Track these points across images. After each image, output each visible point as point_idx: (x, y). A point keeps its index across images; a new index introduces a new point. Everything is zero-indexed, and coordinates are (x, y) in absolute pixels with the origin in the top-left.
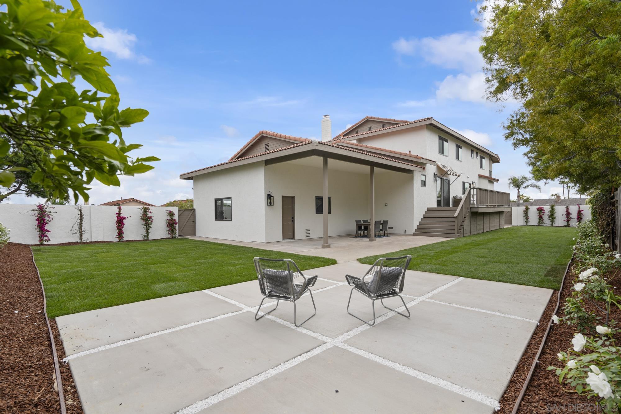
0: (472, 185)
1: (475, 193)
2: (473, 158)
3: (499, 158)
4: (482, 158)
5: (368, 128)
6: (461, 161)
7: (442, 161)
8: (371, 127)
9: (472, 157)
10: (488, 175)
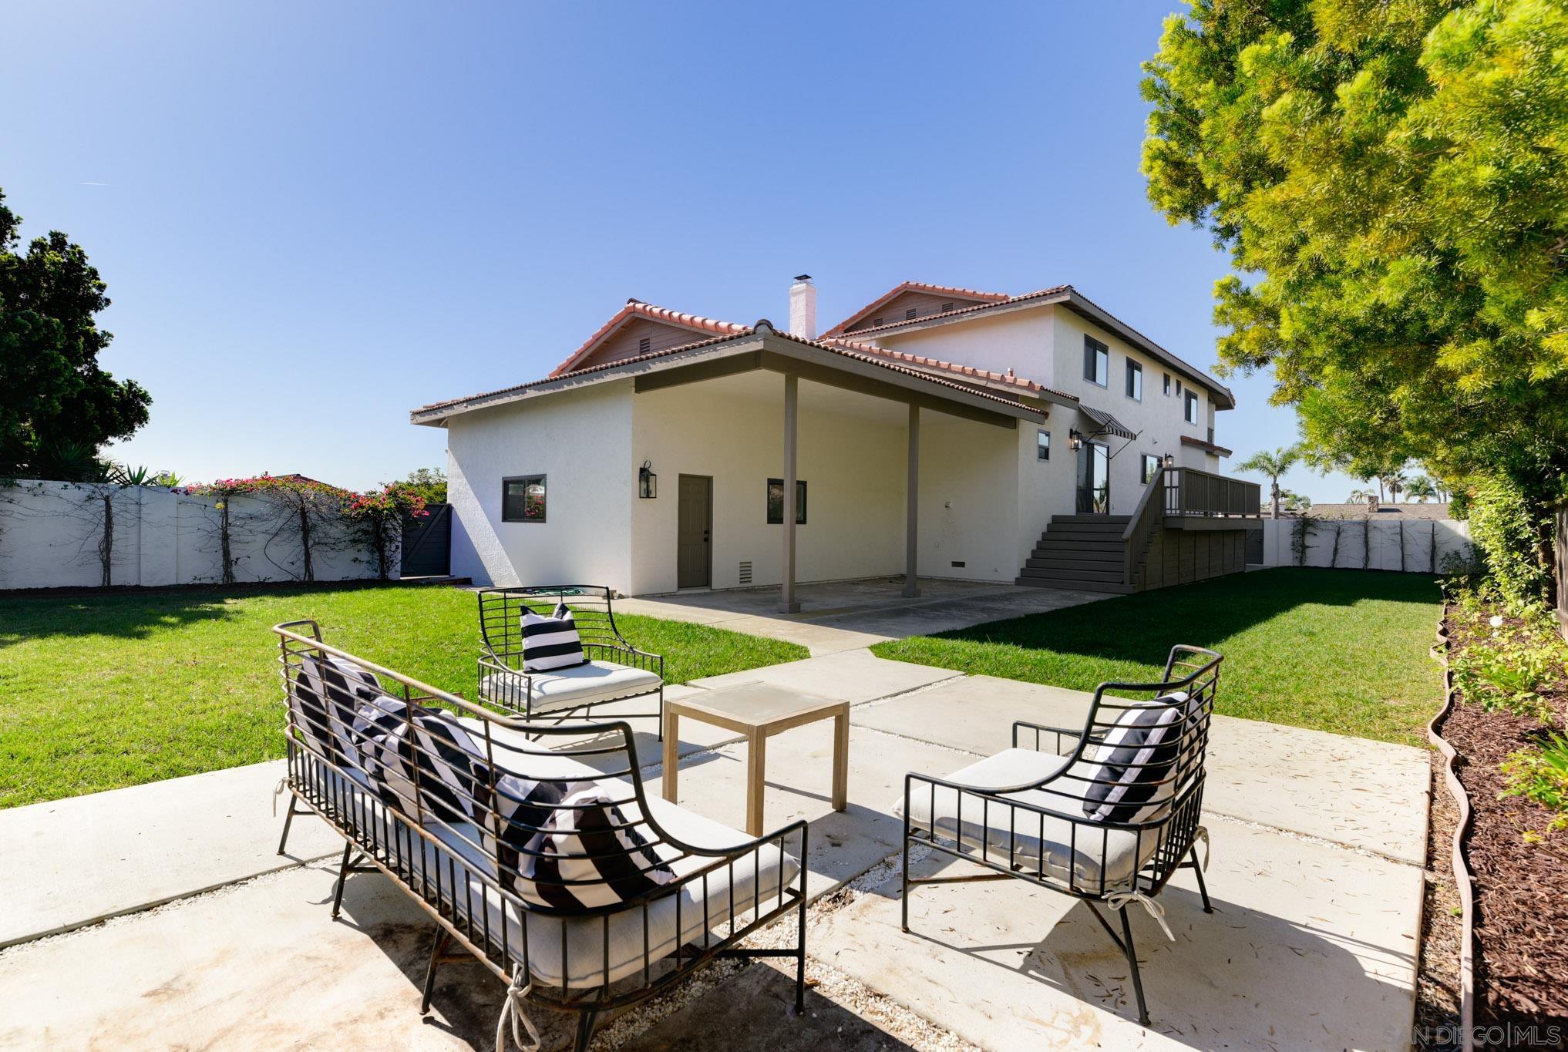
0: (1164, 463)
1: (1176, 483)
2: (1169, 396)
3: (1231, 396)
4: (1190, 396)
5: (908, 312)
6: (1140, 402)
7: (1093, 398)
8: (914, 310)
9: (1165, 392)
10: (1204, 438)
